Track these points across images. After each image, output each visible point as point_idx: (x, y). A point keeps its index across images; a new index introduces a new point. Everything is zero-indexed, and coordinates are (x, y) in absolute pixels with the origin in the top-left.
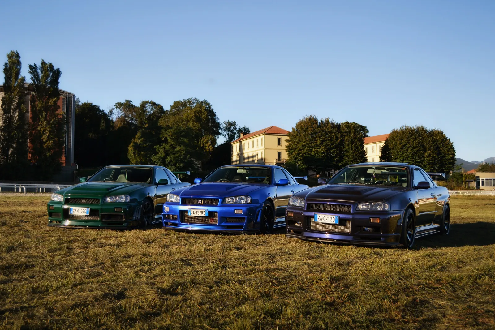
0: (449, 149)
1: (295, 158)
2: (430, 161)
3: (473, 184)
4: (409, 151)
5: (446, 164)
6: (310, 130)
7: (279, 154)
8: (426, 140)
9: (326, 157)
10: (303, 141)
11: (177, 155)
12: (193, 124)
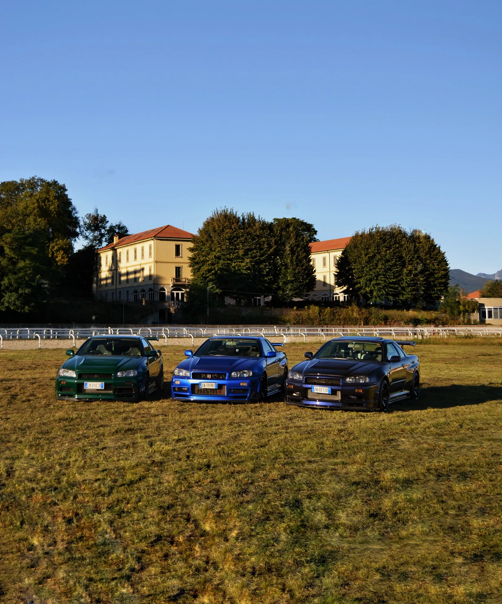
0: (440, 262)
1: (204, 277)
2: (411, 281)
3: (476, 316)
4: (380, 266)
5: (435, 286)
6: (227, 233)
7: (178, 270)
8: (405, 249)
9: (252, 276)
10: (217, 250)
11: (20, 275)
12: (35, 220)
